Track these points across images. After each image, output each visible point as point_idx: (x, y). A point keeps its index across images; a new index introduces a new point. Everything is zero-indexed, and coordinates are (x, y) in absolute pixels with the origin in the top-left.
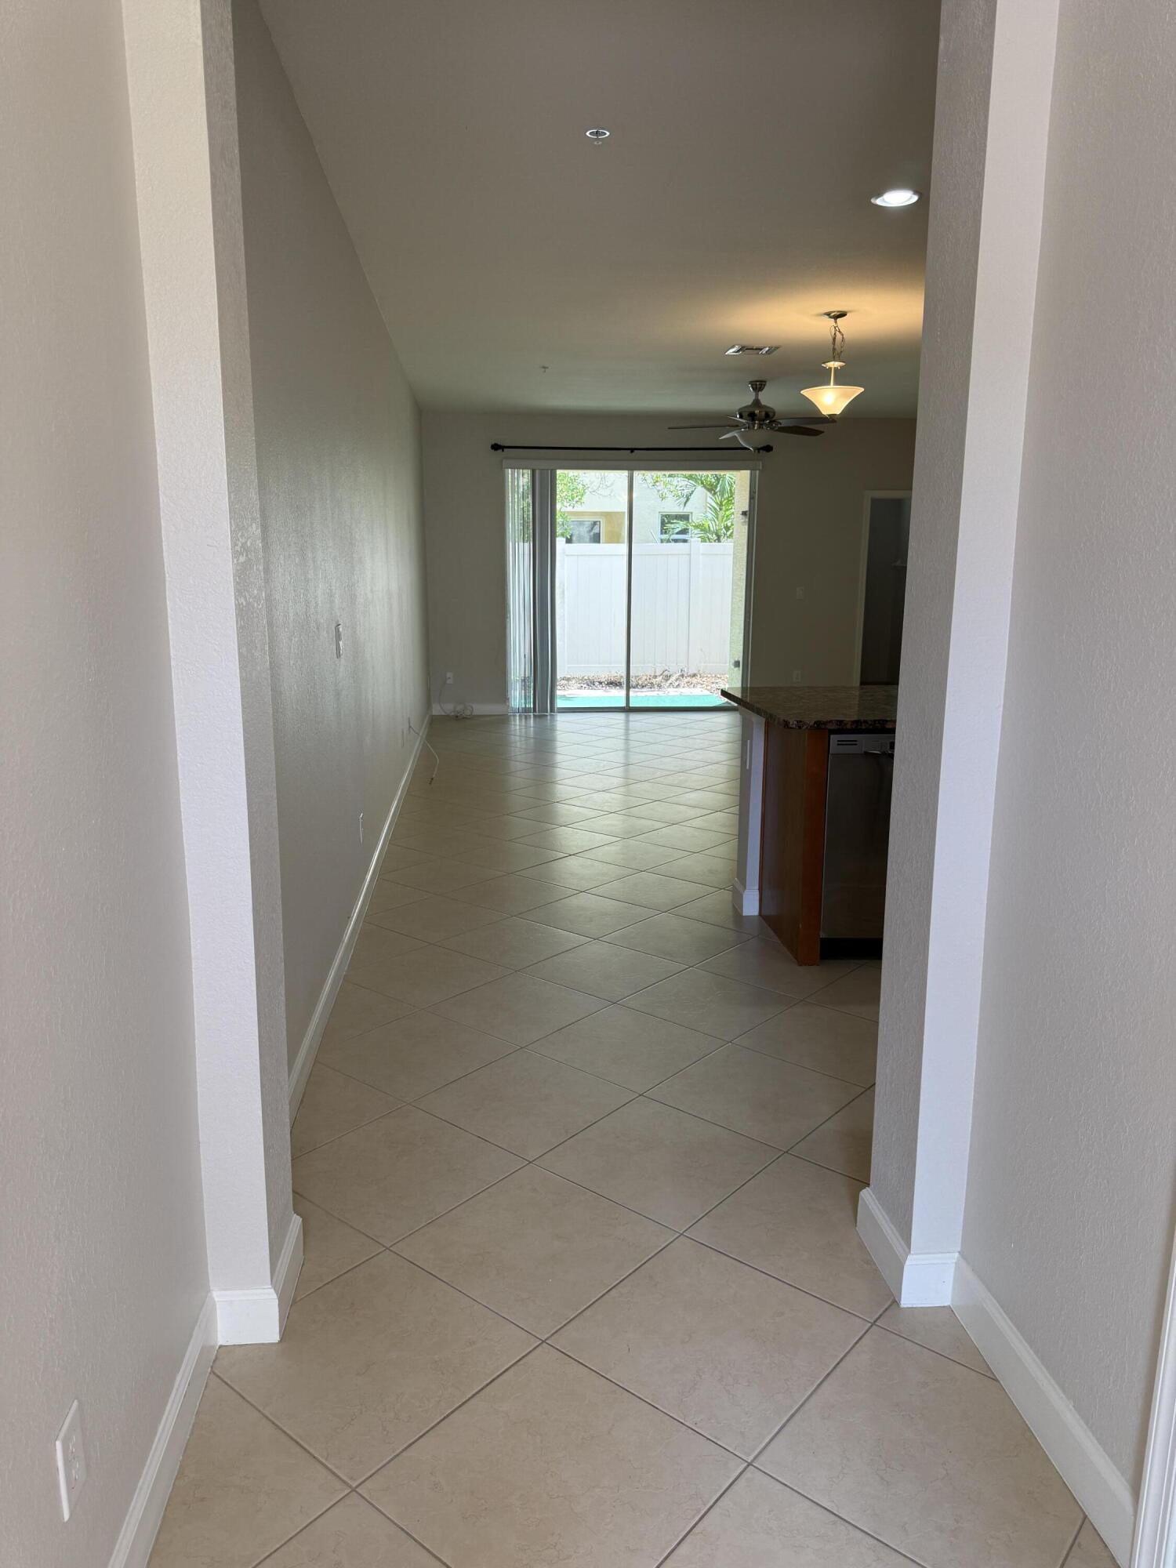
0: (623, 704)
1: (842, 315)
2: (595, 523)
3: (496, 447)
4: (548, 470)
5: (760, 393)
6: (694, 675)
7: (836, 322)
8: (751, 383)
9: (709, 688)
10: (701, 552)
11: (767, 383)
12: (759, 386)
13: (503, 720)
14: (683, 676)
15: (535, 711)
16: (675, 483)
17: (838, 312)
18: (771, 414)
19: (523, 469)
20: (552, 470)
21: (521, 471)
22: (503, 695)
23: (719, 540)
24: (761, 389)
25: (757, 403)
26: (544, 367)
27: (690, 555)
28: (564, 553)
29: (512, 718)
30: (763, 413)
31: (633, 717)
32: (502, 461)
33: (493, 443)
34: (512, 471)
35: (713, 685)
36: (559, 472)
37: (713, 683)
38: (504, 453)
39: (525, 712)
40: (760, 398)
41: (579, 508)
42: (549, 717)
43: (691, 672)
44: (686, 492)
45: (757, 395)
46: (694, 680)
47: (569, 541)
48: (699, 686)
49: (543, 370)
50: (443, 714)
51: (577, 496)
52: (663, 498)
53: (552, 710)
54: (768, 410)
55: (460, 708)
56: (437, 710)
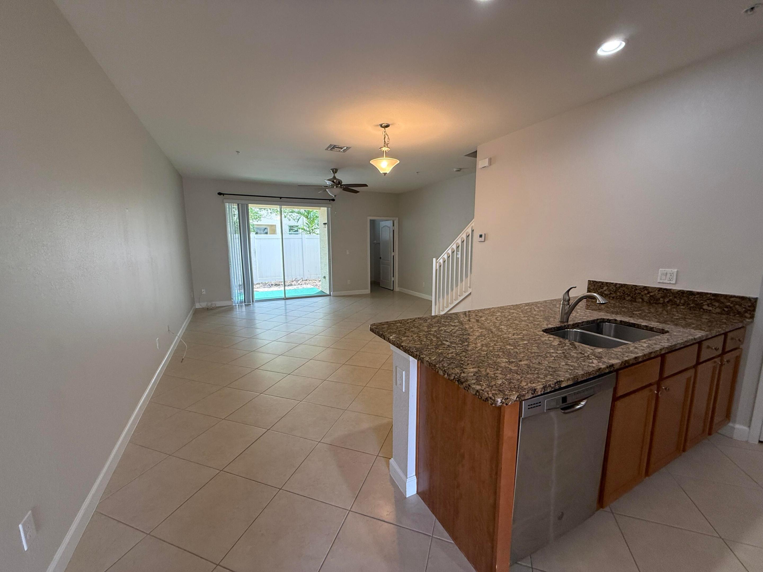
0: (283, 296)
1: (387, 126)
2: (265, 228)
3: (220, 194)
4: (244, 204)
5: (335, 174)
6: (306, 280)
7: (385, 129)
8: (331, 169)
9: (313, 284)
10: (306, 238)
11: (338, 170)
12: (335, 171)
13: (230, 309)
14: (303, 281)
15: (245, 302)
16: (293, 215)
17: (386, 124)
18: (341, 182)
19: (233, 203)
20: (246, 204)
21: (232, 204)
22: (229, 296)
23: (310, 233)
24: (336, 172)
25: (334, 177)
26: (238, 152)
27: (302, 238)
28: (255, 238)
29: (235, 307)
30: (338, 182)
31: (288, 302)
32: (223, 200)
33: (218, 192)
34: (228, 204)
35: (314, 284)
36: (250, 206)
37: (314, 283)
38: (224, 197)
39: (241, 303)
40: (336, 176)
41: (259, 223)
42: (252, 305)
43: (305, 279)
44: (298, 218)
45: (334, 175)
46: (307, 282)
47: (257, 233)
48: (309, 284)
49: (237, 153)
50: (201, 307)
51: (259, 218)
52: (289, 220)
53: (253, 302)
54: (339, 180)
55: (209, 304)
56: (198, 306)
